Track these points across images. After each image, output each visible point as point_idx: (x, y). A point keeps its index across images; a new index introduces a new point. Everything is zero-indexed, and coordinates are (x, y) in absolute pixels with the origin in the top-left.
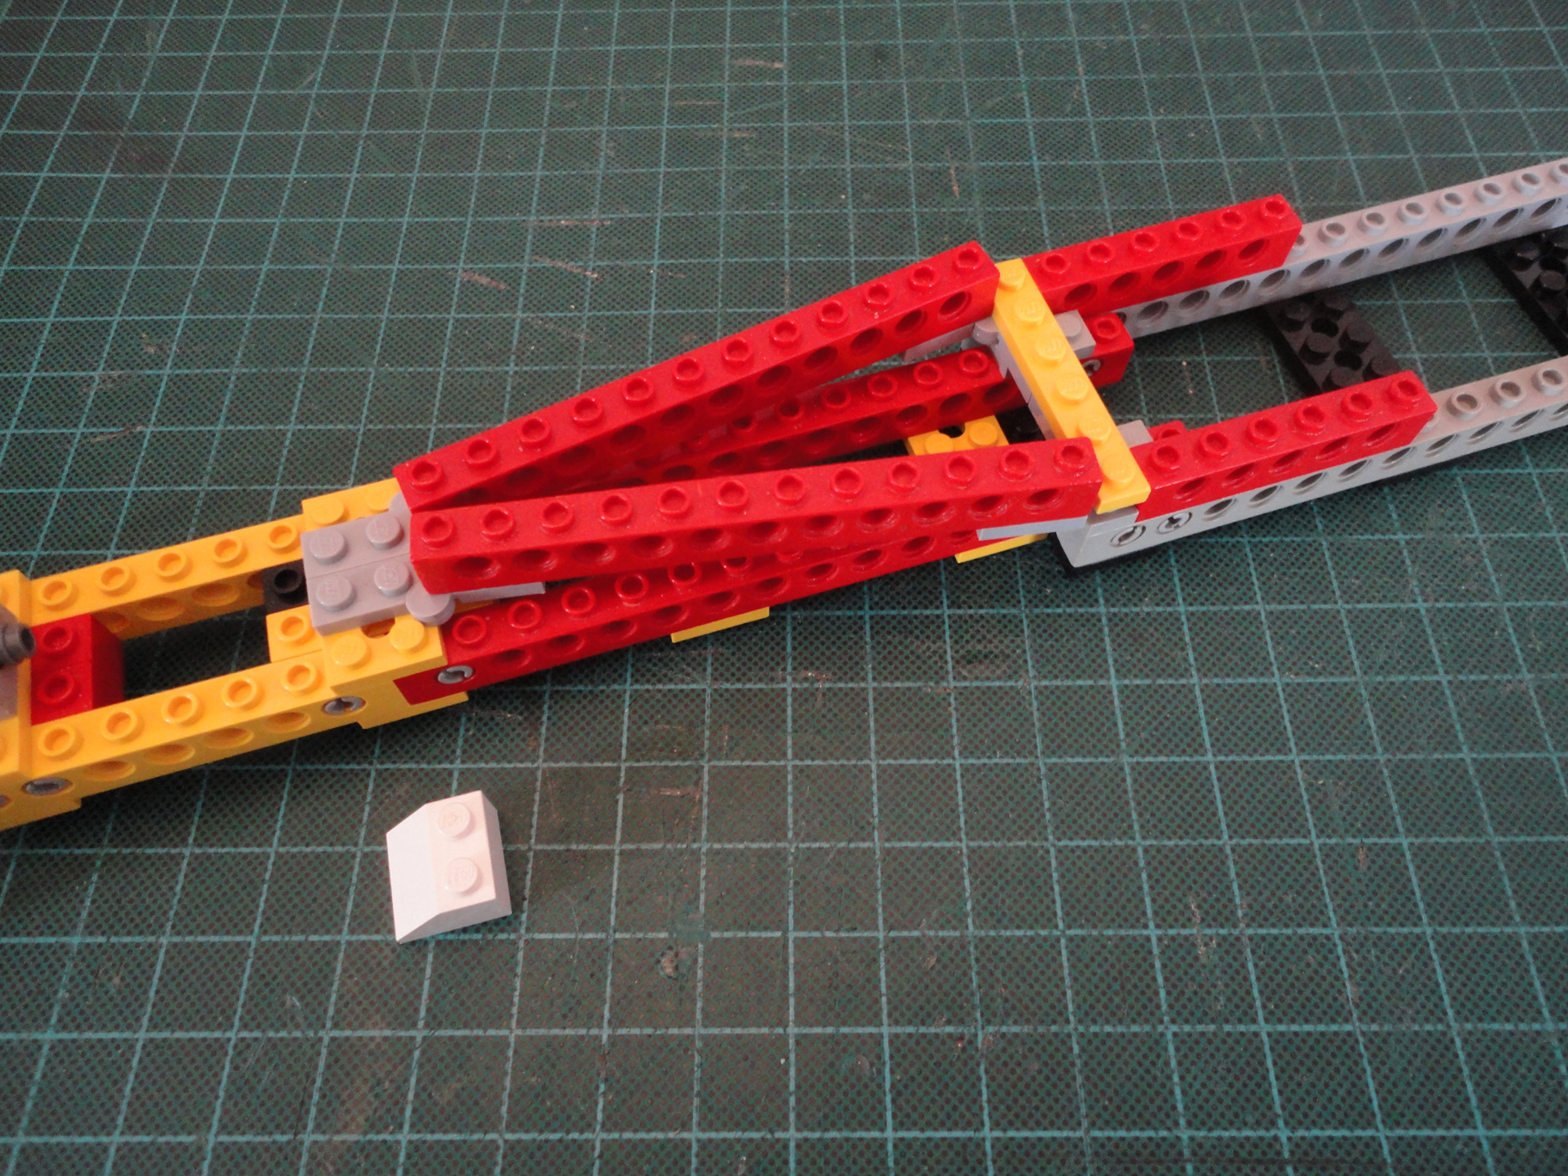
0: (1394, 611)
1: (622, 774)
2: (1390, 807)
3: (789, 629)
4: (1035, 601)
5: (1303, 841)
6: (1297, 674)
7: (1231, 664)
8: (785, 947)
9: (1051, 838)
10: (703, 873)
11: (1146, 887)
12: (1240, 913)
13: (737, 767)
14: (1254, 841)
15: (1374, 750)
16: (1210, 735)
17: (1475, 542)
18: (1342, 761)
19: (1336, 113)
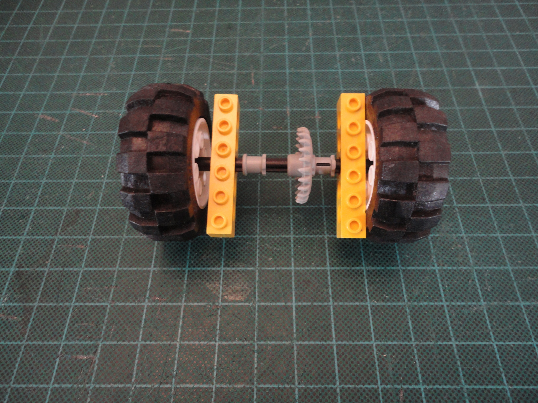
0: (424, 270)
1: (61, 348)
2: (416, 369)
4: (263, 264)
5: (374, 386)
6: (378, 301)
7: (348, 296)
9: (255, 383)
10: (88, 400)
13: (115, 345)
14: (351, 386)
15: (411, 339)
16: (336, 330)
17: (462, 238)
18: (395, 345)
19: (413, 51)
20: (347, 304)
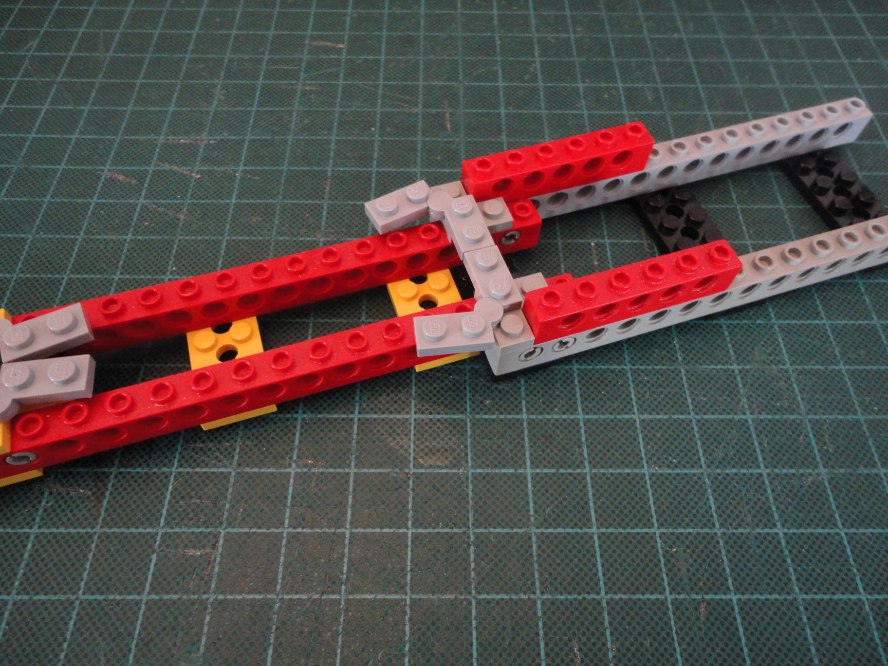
0: (730, 421)
1: (159, 538)
2: (724, 570)
3: (299, 427)
4: (478, 409)
5: (659, 596)
6: (660, 467)
7: (614, 459)
9: (473, 592)
10: (208, 619)
11: (541, 633)
12: (610, 655)
13: (245, 533)
14: (624, 597)
15: (714, 525)
16: (596, 512)
17: (787, 372)
18: (690, 533)
19: (700, 85)
20: (611, 471)
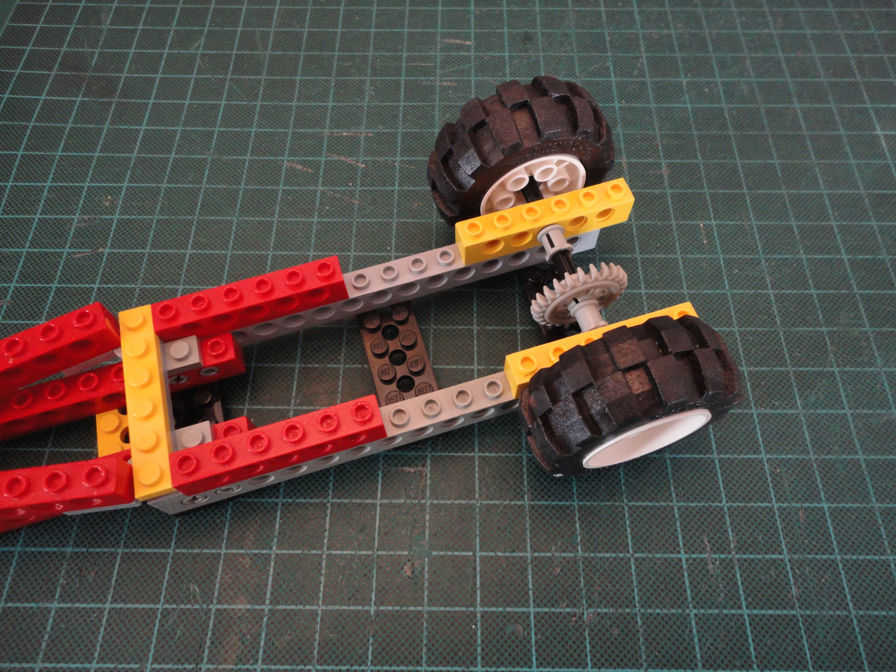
0: (821, 372)
1: (381, 459)
2: (817, 486)
5: (768, 504)
6: (765, 408)
8: (475, 561)
9: (625, 501)
10: (428, 517)
11: (679, 529)
12: (732, 546)
13: (446, 456)
14: (740, 504)
15: (809, 452)
16: (716, 442)
17: (866, 333)
18: (790, 459)
19: (789, 80)
